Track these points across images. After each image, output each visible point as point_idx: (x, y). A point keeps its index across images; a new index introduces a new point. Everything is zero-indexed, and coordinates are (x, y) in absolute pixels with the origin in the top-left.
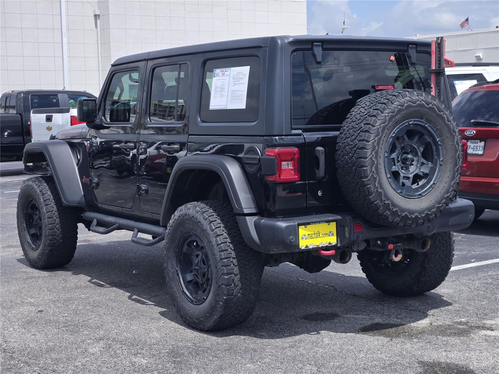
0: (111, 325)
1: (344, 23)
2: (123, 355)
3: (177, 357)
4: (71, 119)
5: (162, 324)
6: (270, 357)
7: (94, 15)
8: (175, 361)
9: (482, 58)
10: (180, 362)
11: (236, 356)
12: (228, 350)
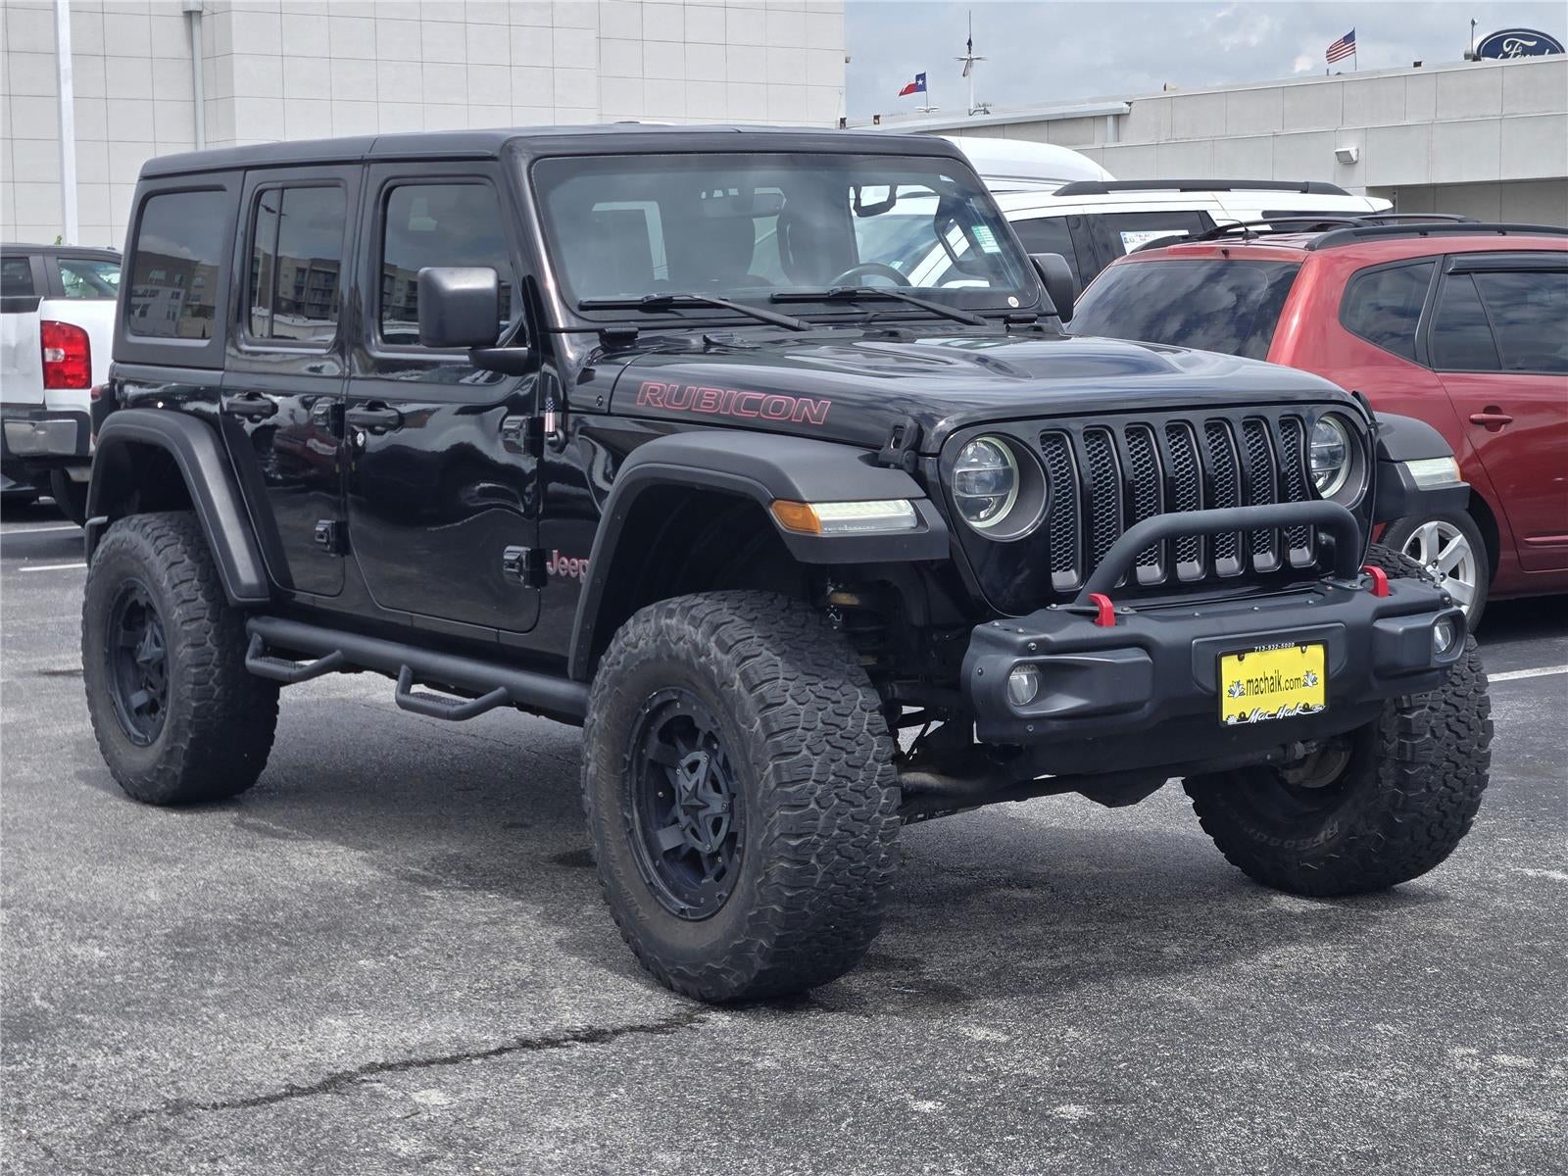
0: (43, 873)
1: (970, 43)
2: (51, 940)
3: (187, 946)
4: (42, 331)
5: (177, 872)
6: (426, 944)
7: (184, 12)
8: (177, 954)
9: (1355, 158)
10: (191, 956)
11: (339, 943)
12: (325, 930)
